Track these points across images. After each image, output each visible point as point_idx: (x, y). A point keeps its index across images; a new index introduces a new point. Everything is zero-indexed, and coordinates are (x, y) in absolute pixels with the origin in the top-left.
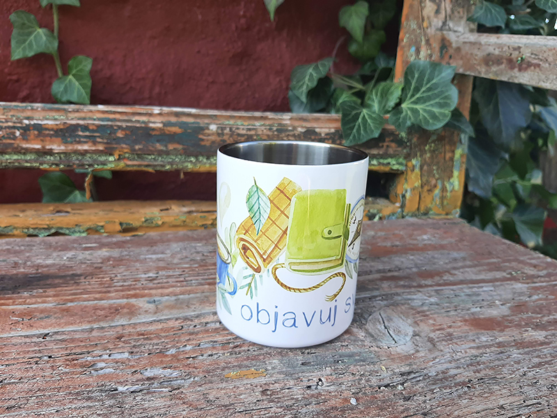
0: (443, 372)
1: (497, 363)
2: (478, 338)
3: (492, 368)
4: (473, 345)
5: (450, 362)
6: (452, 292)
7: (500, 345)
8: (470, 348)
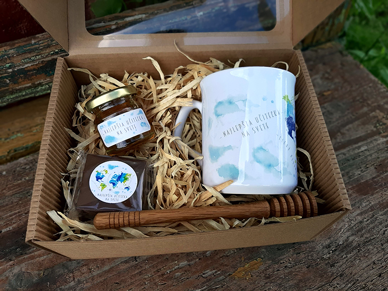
0: (346, 241)
1: (371, 226)
2: (361, 204)
3: (369, 231)
4: (358, 212)
5: (348, 230)
6: (344, 157)
7: (372, 208)
8: (357, 216)
